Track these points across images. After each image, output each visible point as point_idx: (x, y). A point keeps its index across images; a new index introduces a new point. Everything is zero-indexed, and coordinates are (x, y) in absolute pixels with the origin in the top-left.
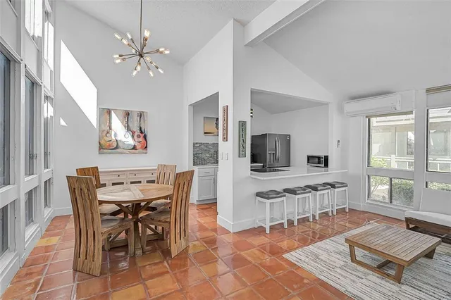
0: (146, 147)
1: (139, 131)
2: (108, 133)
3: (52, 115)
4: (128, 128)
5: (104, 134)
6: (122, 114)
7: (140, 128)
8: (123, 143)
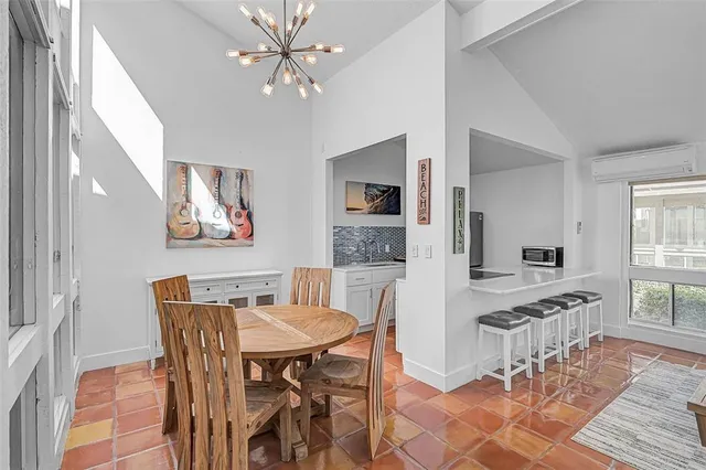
0: (252, 234)
1: (238, 205)
2: (184, 208)
3: (78, 173)
4: (220, 199)
5: (177, 211)
6: (209, 175)
7: (241, 200)
8: (212, 226)
